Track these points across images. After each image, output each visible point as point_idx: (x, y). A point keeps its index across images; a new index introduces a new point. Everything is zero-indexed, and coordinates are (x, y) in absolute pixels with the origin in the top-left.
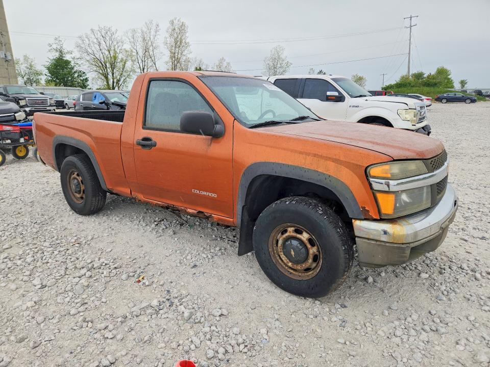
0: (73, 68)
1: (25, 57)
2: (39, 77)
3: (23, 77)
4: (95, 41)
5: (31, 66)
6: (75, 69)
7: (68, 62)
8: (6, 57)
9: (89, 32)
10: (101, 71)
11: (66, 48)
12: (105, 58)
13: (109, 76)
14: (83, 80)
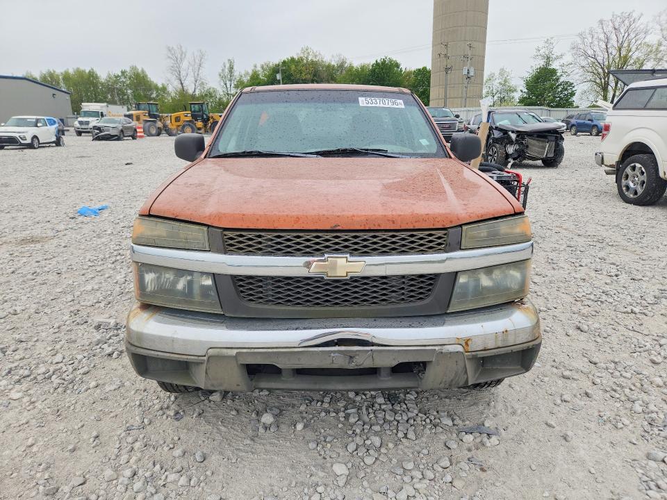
0: (558, 79)
1: (502, 70)
2: (512, 94)
3: (493, 96)
4: (602, 36)
5: (505, 81)
6: (562, 80)
7: (554, 72)
8: (468, 73)
9: (595, 25)
10: (598, 81)
11: (556, 52)
12: (611, 60)
13: (609, 87)
14: (567, 95)
